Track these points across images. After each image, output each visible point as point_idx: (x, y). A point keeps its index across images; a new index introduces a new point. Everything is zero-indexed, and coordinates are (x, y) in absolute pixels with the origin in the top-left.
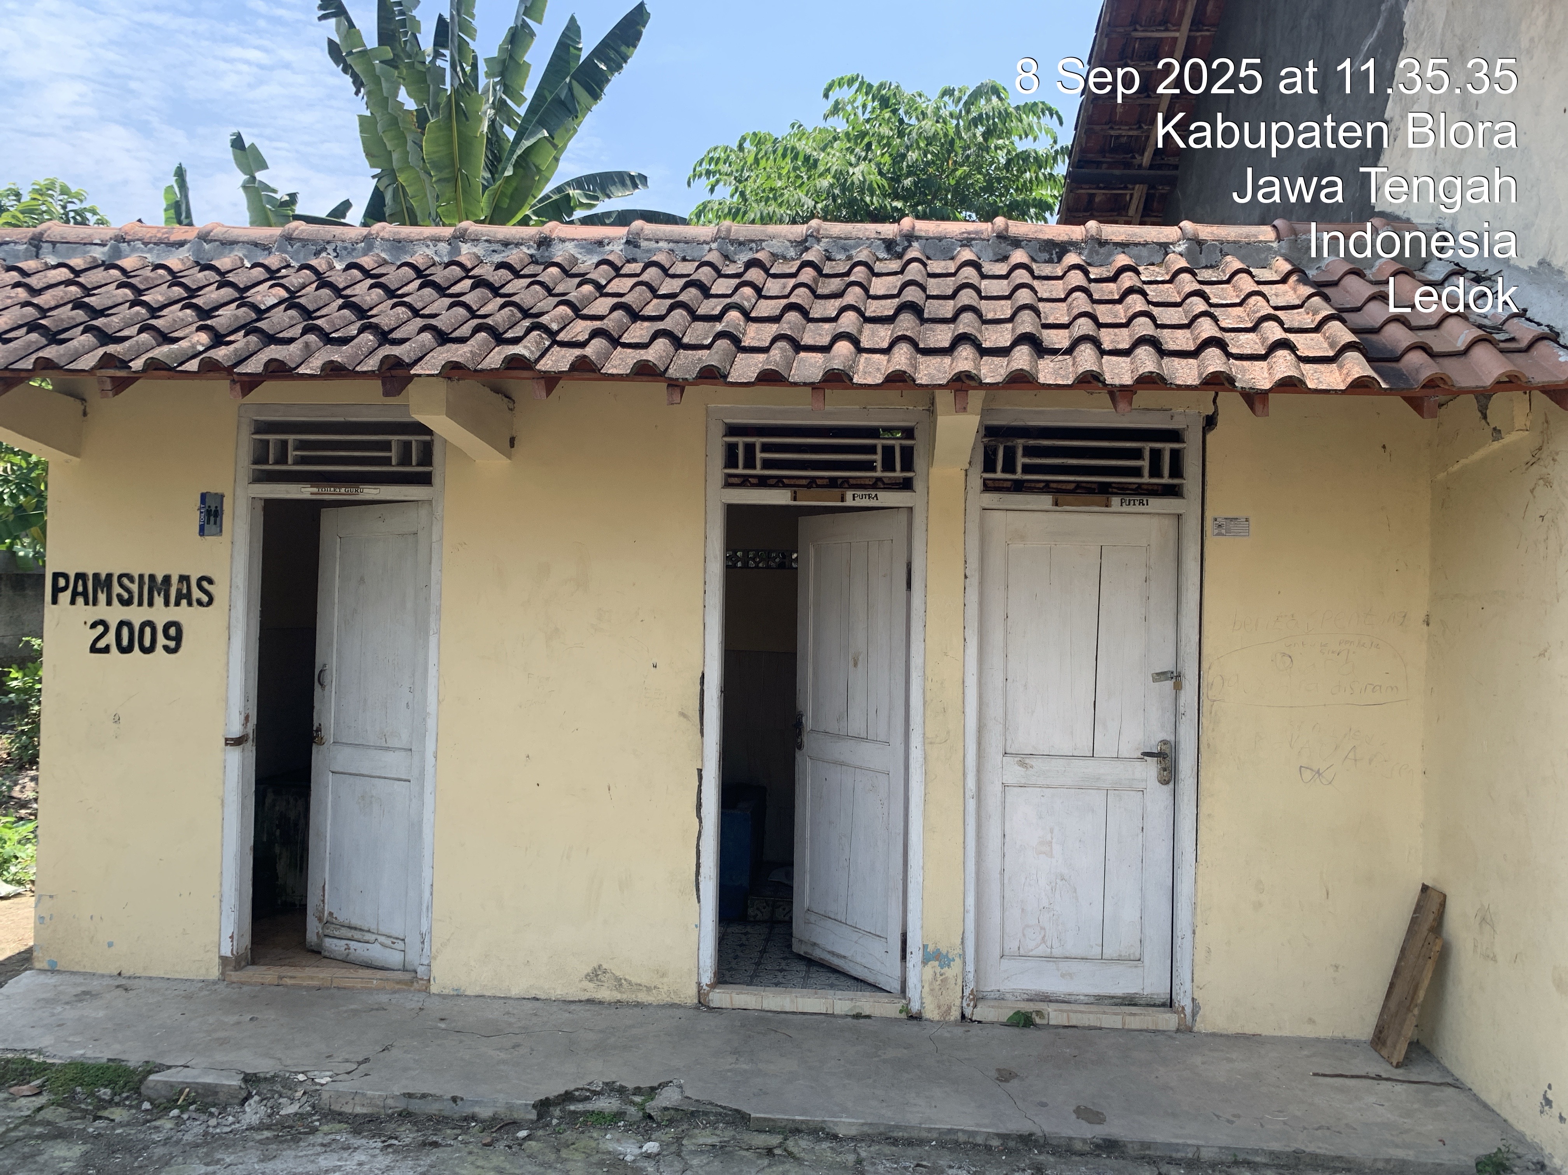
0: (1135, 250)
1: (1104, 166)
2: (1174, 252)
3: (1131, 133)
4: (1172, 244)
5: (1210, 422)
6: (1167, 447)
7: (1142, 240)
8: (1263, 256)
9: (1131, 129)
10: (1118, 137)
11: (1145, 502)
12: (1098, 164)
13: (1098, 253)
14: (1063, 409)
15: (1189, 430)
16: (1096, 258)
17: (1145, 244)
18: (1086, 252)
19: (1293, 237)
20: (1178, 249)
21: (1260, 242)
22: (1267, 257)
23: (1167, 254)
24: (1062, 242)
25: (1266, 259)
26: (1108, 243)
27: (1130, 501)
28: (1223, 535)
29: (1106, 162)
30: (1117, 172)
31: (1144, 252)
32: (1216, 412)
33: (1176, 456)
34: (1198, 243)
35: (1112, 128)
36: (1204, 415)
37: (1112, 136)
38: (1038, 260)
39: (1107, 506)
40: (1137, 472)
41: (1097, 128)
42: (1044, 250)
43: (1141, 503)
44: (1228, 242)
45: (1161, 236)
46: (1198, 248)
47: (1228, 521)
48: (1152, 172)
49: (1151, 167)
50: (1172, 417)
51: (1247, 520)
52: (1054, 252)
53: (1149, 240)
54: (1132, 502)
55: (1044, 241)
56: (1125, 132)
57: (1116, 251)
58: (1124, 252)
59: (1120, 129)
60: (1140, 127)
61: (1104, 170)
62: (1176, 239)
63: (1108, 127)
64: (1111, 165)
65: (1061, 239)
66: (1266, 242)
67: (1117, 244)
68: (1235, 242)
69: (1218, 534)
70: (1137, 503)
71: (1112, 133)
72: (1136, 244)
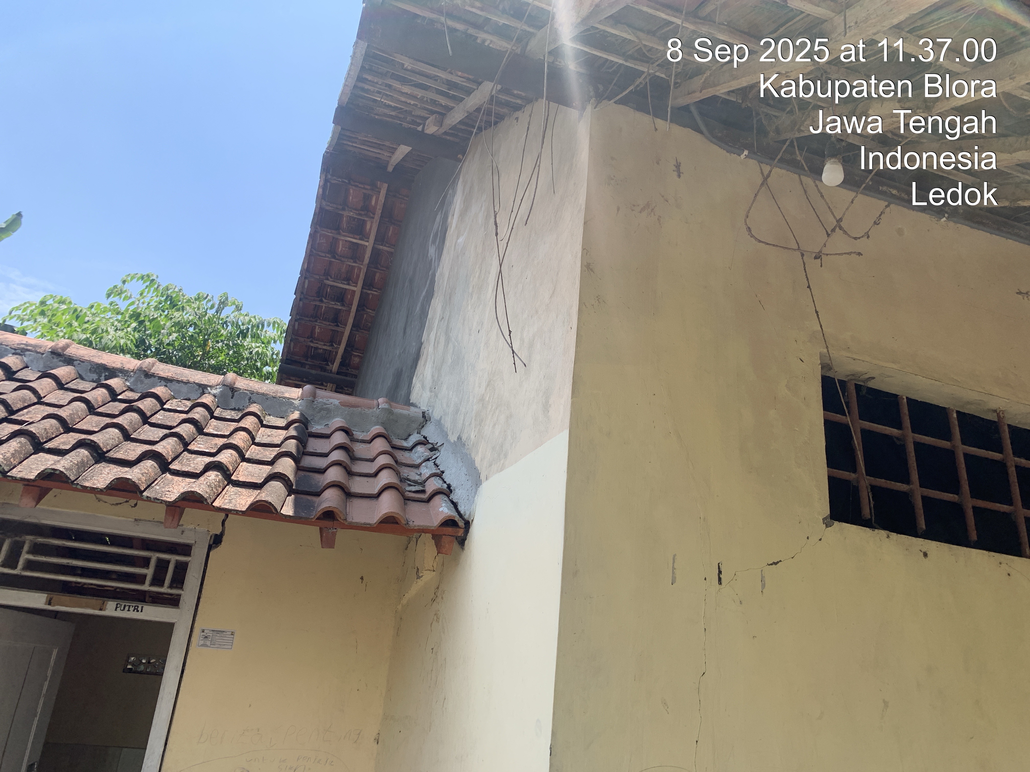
0: (176, 386)
1: (307, 367)
2: (209, 393)
3: (325, 347)
4: (210, 386)
5: (217, 540)
6: (173, 558)
7: (185, 379)
8: (284, 409)
9: (324, 345)
10: (316, 348)
11: (140, 609)
12: (303, 365)
13: (142, 382)
14: (82, 512)
15: (196, 545)
16: (139, 386)
17: (187, 383)
18: (132, 380)
19: (311, 398)
20: (214, 391)
21: (284, 398)
22: (287, 410)
23: (203, 393)
24: (113, 368)
25: (286, 411)
26: (155, 377)
27: (125, 606)
28: (207, 646)
29: (309, 364)
30: (313, 372)
31: (184, 388)
32: (222, 534)
33: (182, 569)
34: (232, 389)
35: (312, 342)
36: (211, 533)
37: (312, 347)
38: (86, 378)
39: (101, 610)
40: (140, 579)
41: (302, 339)
42: (95, 372)
43: (136, 609)
44: (258, 393)
45: (204, 379)
46: (231, 394)
47: (215, 633)
48: (337, 376)
49: (338, 373)
50: (183, 532)
51: (233, 634)
52: (103, 375)
53: (191, 380)
54: (127, 608)
55: (97, 364)
56: (322, 346)
57: (159, 384)
58: (166, 386)
59: (317, 343)
60: (332, 345)
61: (306, 369)
62: (215, 383)
63: (309, 340)
64: (312, 367)
65: (114, 365)
66: (289, 399)
67: (161, 378)
68: (263, 394)
69: (204, 645)
70: (132, 609)
71: (312, 345)
72: (178, 381)
